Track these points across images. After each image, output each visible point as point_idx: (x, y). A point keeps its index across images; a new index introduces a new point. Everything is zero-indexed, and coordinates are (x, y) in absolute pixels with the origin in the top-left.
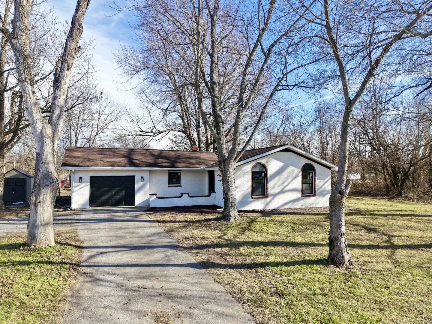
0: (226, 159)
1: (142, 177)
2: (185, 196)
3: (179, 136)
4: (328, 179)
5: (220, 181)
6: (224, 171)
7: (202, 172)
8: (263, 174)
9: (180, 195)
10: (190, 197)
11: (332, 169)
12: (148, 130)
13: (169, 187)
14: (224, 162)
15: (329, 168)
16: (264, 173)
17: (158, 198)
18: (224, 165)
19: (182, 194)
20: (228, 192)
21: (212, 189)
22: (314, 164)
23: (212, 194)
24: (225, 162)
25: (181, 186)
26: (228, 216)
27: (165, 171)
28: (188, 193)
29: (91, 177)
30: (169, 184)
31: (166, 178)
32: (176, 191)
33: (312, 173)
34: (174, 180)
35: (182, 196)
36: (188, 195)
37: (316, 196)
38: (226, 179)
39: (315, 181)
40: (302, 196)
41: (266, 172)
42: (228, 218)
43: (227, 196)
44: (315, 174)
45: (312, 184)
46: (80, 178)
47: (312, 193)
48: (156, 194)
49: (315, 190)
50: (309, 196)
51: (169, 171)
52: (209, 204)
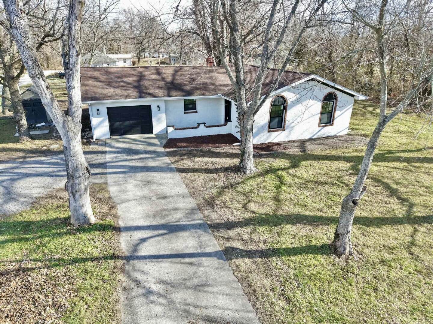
0: (245, 112)
1: (158, 106)
2: (202, 126)
4: (350, 106)
5: (238, 132)
6: (242, 125)
7: (218, 98)
8: (282, 106)
9: (197, 125)
10: (207, 127)
11: (355, 98)
13: (185, 113)
15: (352, 96)
16: (284, 105)
17: (176, 129)
18: (243, 119)
19: (199, 124)
20: (245, 145)
22: (337, 92)
23: (229, 123)
24: (244, 116)
25: (197, 112)
26: (244, 169)
27: (180, 100)
28: (204, 124)
29: (109, 109)
30: (185, 110)
31: (181, 104)
32: (192, 118)
33: (334, 102)
34: (190, 106)
36: (205, 126)
37: (332, 124)
38: (244, 133)
39: (335, 110)
40: (319, 126)
41: (285, 105)
42: (244, 170)
43: (244, 150)
44: (336, 102)
45: (332, 113)
46: (98, 110)
47: (330, 123)
48: (173, 126)
49: (333, 120)
50: (326, 126)
51: (185, 99)
52: (225, 133)
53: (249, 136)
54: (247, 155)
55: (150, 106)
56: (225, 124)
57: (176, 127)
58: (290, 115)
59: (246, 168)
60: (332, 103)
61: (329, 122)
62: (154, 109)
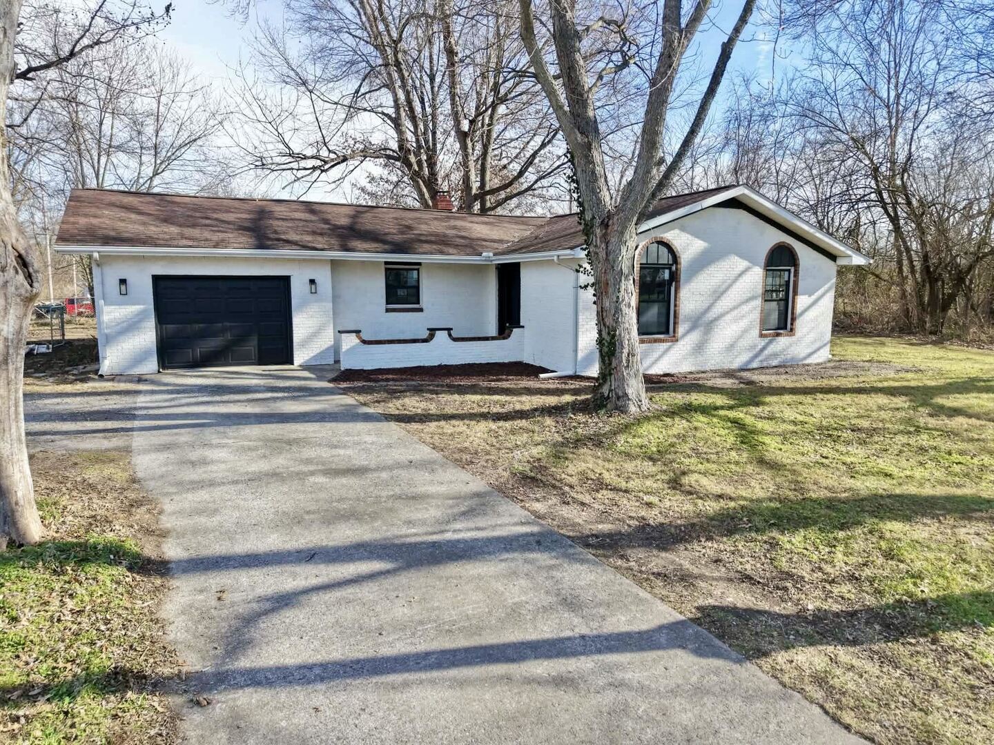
0: (611, 215)
1: (312, 282)
3: (381, 178)
4: (826, 287)
5: (586, 287)
6: (602, 255)
7: (478, 270)
8: (667, 272)
9: (426, 334)
10: (455, 340)
11: (841, 262)
12: (309, 152)
13: (388, 310)
14: (605, 225)
15: (833, 257)
16: (670, 269)
17: (364, 342)
18: (604, 236)
19: (432, 332)
20: (617, 322)
22: (798, 246)
23: (515, 330)
24: (607, 226)
25: (421, 310)
26: (618, 398)
27: (374, 264)
28: (449, 330)
29: (157, 279)
30: (388, 303)
31: (378, 285)
32: (407, 323)
33: (789, 271)
34: (401, 292)
35: (431, 336)
36: (450, 335)
37: (794, 335)
38: (611, 282)
39: (795, 293)
40: (761, 336)
41: (674, 268)
42: (619, 403)
43: (614, 336)
44: (796, 274)
45: (786, 300)
46: (123, 282)
47: (785, 328)
48: (358, 332)
49: (793, 319)
50: (778, 335)
51: (386, 263)
52: (506, 361)
53: (626, 290)
54: (626, 351)
55: (287, 279)
56: (503, 335)
57: (365, 337)
58: (689, 299)
59: (626, 395)
60: (787, 273)
61: (782, 326)
62: (298, 288)
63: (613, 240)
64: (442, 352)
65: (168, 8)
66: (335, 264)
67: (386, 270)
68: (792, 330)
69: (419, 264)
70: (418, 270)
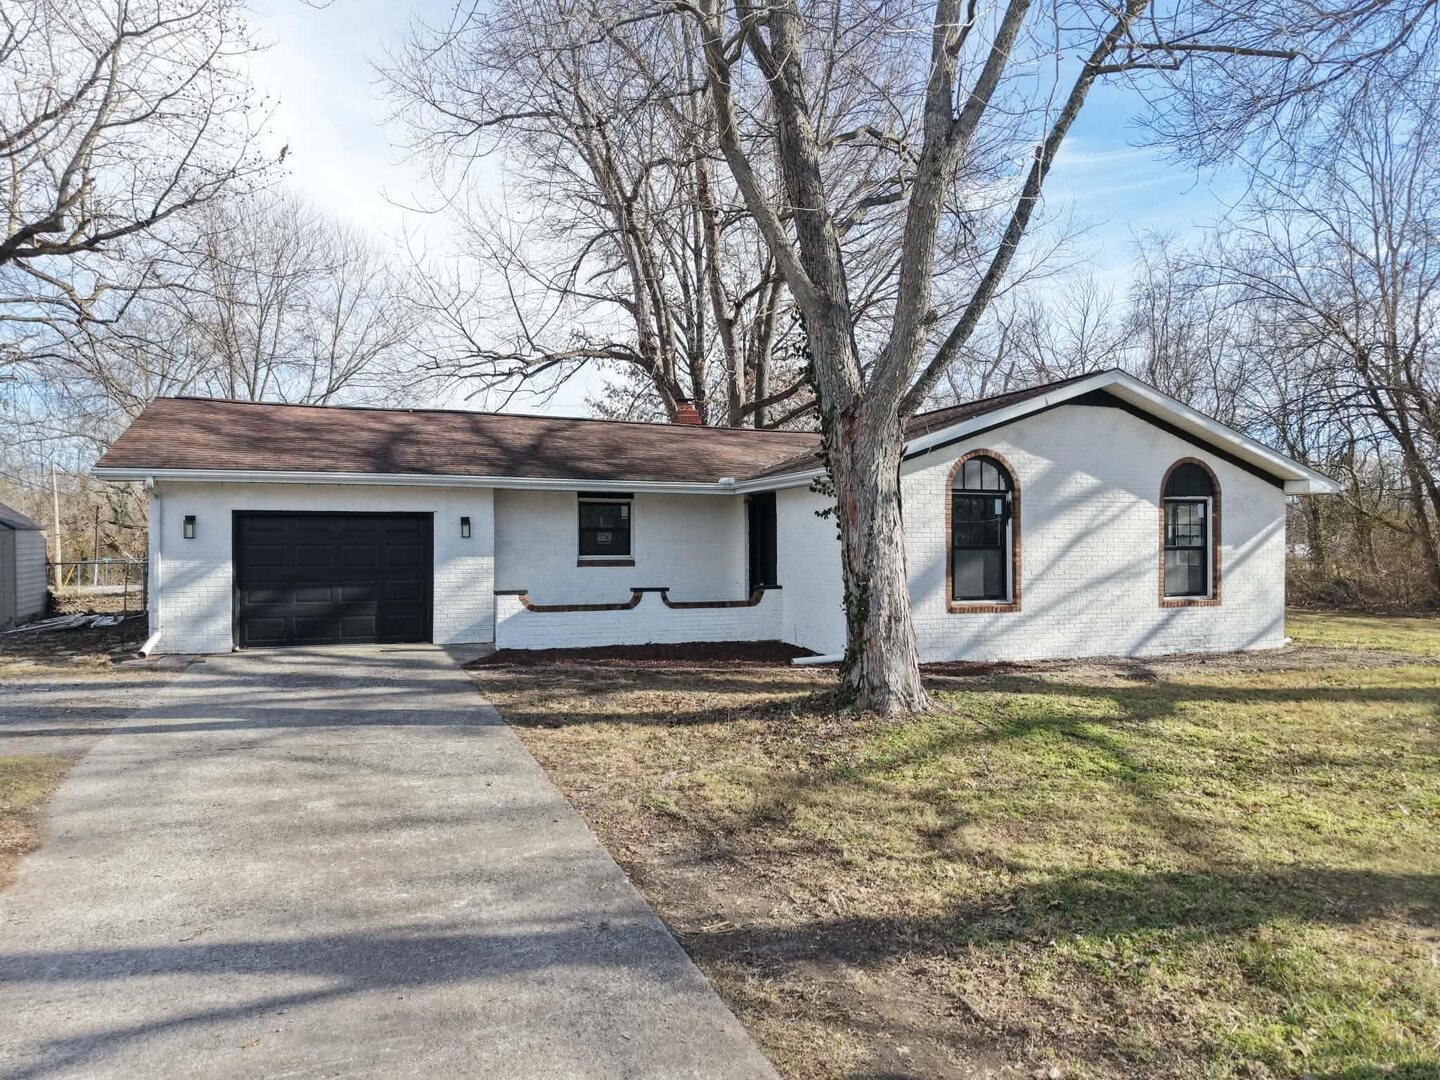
0: (857, 402)
1: (465, 521)
2: (651, 600)
3: (626, 391)
4: (1271, 525)
5: (826, 513)
6: (846, 462)
7: (719, 503)
8: (998, 504)
9: (629, 597)
10: (673, 606)
11: (1292, 489)
13: (580, 564)
14: (849, 417)
15: (1278, 482)
16: (1003, 498)
17: (532, 608)
18: (849, 434)
19: (638, 593)
20: (869, 565)
21: (763, 572)
22: (1215, 464)
23: (768, 593)
24: (852, 419)
25: (631, 563)
26: (873, 689)
27: (561, 495)
28: (663, 590)
29: (239, 517)
30: (582, 552)
31: (567, 528)
32: (611, 581)
33: (1205, 503)
34: (603, 538)
35: (636, 600)
36: (665, 598)
37: (1220, 604)
38: (861, 504)
39: (1217, 540)
40: (1163, 604)
41: (1009, 497)
42: (874, 698)
43: (865, 589)
44: (1217, 508)
45: (1203, 549)
46: (190, 520)
47: (1204, 592)
48: (521, 593)
49: (1217, 579)
50: (1190, 603)
51: (581, 494)
52: (754, 639)
53: (885, 517)
54: (885, 613)
55: (428, 517)
56: (754, 598)
57: (533, 599)
58: (1036, 544)
59: (886, 684)
60: (1200, 507)
61: (1199, 589)
62: (444, 531)
63: (862, 439)
64: (652, 624)
65: (284, 151)
66: (500, 496)
67: (581, 504)
68: (1215, 595)
69: (630, 495)
70: (629, 505)
